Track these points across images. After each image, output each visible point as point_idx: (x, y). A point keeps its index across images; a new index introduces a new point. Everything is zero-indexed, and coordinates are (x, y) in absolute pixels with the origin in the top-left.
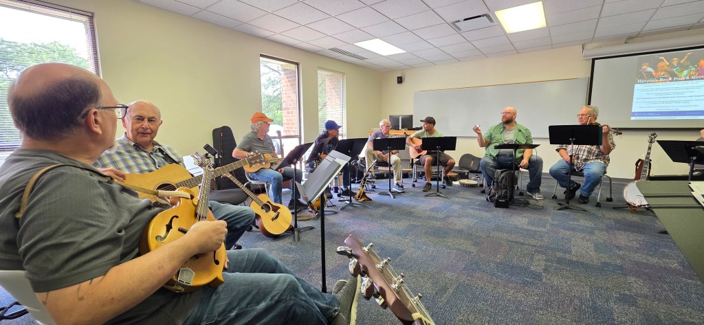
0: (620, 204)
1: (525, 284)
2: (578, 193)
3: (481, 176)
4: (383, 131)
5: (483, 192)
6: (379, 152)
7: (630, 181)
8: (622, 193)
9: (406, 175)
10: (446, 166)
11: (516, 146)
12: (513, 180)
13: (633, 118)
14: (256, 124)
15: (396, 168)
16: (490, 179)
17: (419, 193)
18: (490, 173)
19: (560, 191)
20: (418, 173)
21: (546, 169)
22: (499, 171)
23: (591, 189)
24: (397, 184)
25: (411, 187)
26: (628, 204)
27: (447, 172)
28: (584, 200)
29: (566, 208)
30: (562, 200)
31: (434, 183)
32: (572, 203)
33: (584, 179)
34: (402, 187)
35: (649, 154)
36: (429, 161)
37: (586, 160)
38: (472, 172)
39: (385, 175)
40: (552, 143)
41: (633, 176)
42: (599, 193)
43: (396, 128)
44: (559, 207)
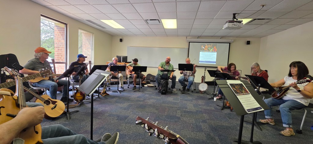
0: (198, 91)
1: (176, 122)
2: (187, 88)
4: (114, 62)
5: (156, 89)
6: (112, 72)
7: (200, 83)
8: (198, 87)
9: (125, 83)
10: (142, 79)
11: (168, 71)
12: (167, 84)
13: (200, 63)
14: (39, 54)
15: (121, 80)
16: (159, 84)
17: (131, 90)
18: (159, 81)
19: (181, 87)
20: (130, 82)
21: (177, 80)
22: (162, 80)
23: (190, 86)
24: (121, 87)
25: (127, 88)
26: (200, 91)
27: (142, 81)
28: (188, 90)
29: (184, 93)
30: (182, 91)
31: (137, 86)
32: (185, 91)
33: (188, 83)
34: (123, 88)
35: (205, 74)
36: (135, 76)
37: (189, 76)
38: (151, 81)
39: (114, 83)
40: (179, 70)
41: (201, 82)
42: (192, 88)
43: (120, 61)
44: (181, 93)
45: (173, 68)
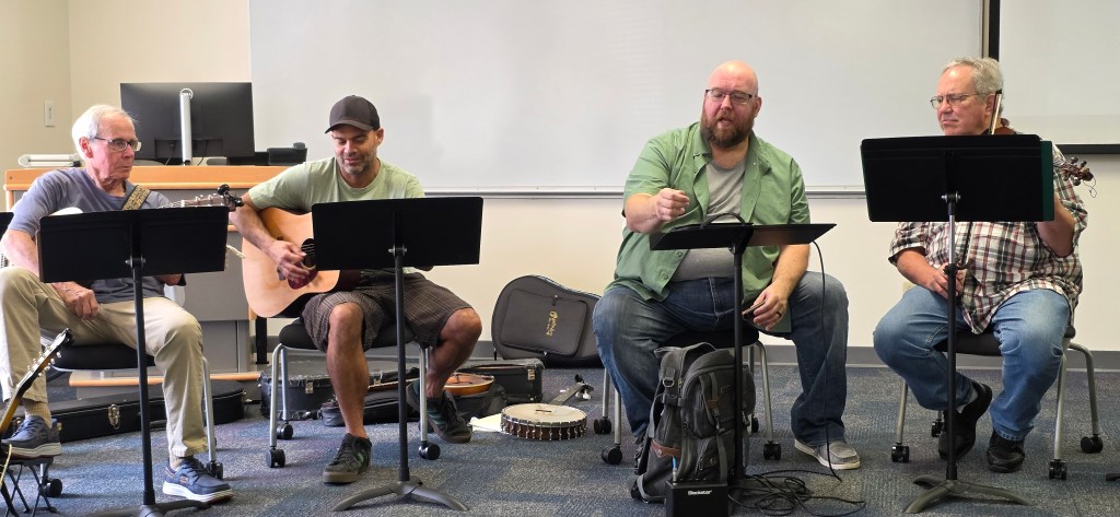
2: (984, 426)
3: (600, 380)
4: (96, 165)
5: (615, 458)
6: (75, 291)
9: (231, 407)
10: (440, 343)
11: (740, 236)
12: (736, 389)
16: (643, 394)
17: (310, 494)
18: (638, 365)
19: (917, 424)
20: (296, 389)
21: (860, 334)
22: (677, 352)
23: (1027, 409)
24: (189, 460)
25: (259, 465)
27: (441, 374)
28: (1008, 454)
29: (949, 498)
31: (382, 435)
32: (972, 475)
33: (1000, 365)
34: (215, 471)
36: (348, 321)
38: (555, 362)
39: (114, 417)
40: (877, 214)
42: (1058, 424)
43: (163, 150)
44: (921, 495)
45: (798, 197)
